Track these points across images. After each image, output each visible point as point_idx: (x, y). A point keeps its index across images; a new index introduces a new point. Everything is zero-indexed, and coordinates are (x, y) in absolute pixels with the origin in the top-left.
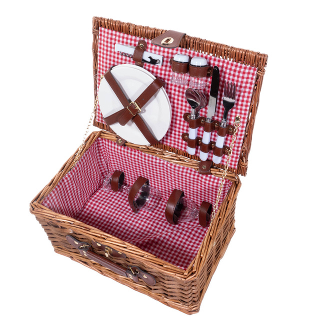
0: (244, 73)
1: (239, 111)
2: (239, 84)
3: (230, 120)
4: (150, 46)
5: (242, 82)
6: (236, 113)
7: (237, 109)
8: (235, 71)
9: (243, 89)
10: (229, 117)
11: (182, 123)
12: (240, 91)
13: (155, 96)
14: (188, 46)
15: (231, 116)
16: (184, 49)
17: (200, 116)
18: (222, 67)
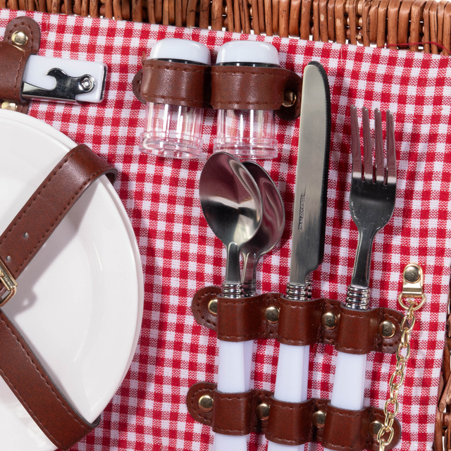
0: (422, 82)
1: (414, 242)
2: (408, 128)
3: (384, 285)
4: (52, 37)
5: (418, 119)
6: (405, 251)
7: (406, 232)
8: (388, 79)
9: (422, 148)
10: (377, 275)
11: (187, 338)
12: (413, 156)
13: (76, 225)
14: (204, 16)
15: (386, 267)
16: (188, 31)
17: (261, 292)
18: (340, 73)
